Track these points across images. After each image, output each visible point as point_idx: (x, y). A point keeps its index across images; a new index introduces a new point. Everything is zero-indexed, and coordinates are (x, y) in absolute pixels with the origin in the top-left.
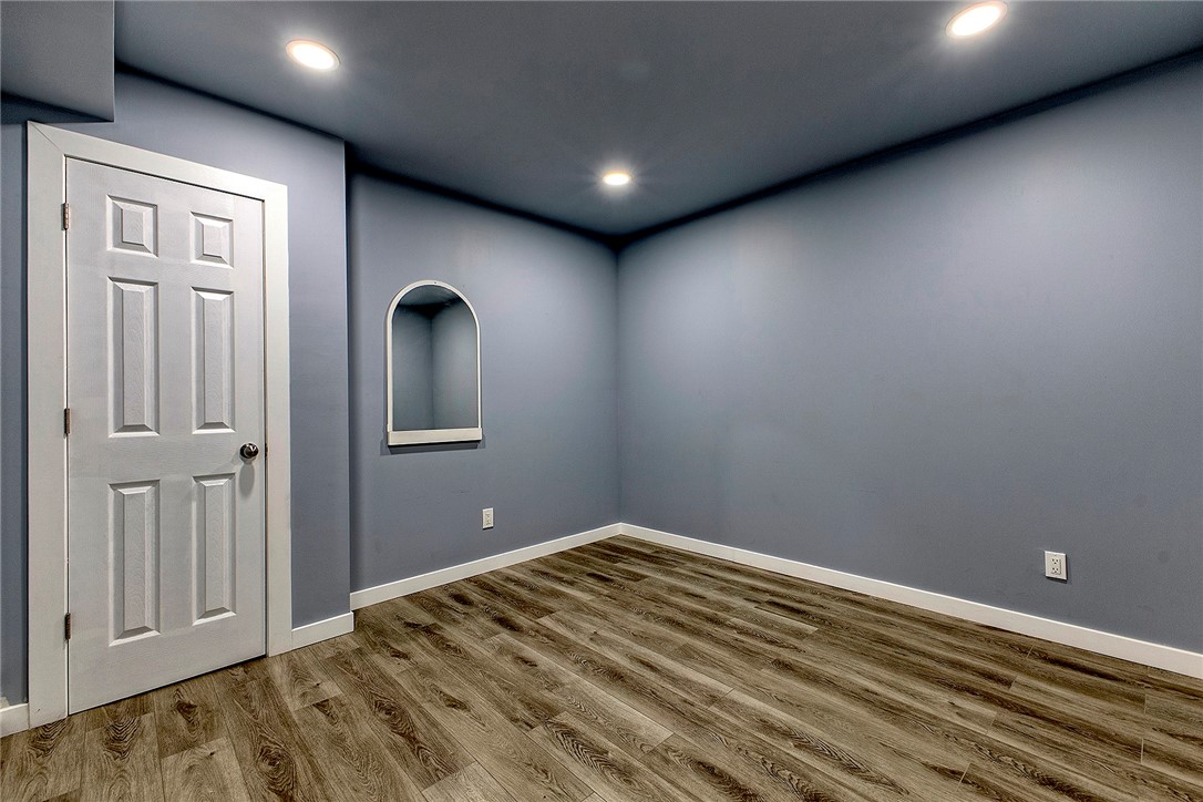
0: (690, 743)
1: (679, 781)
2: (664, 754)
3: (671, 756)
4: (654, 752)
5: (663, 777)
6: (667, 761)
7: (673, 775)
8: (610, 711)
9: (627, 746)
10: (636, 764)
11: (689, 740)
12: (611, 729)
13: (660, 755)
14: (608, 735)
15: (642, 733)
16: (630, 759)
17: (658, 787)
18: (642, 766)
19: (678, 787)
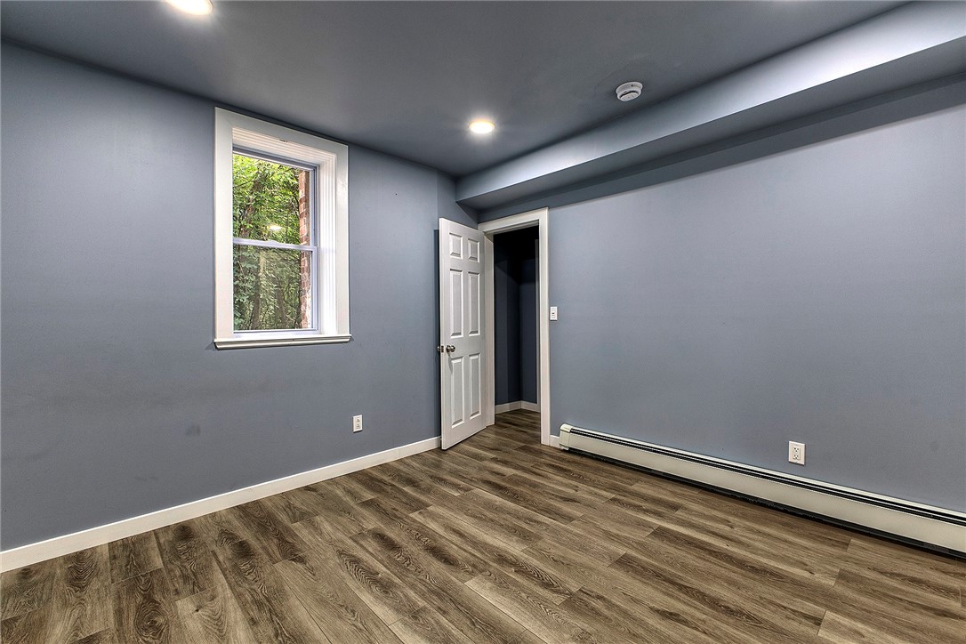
0: (452, 577)
1: (469, 556)
2: (475, 570)
3: (470, 569)
4: (481, 571)
5: (478, 558)
6: (474, 566)
7: (472, 559)
8: (516, 604)
9: (501, 575)
10: (495, 565)
11: (454, 579)
12: (514, 588)
13: (476, 569)
14: (516, 584)
15: (489, 584)
16: (498, 567)
17: (482, 553)
18: (491, 563)
19: (470, 553)
